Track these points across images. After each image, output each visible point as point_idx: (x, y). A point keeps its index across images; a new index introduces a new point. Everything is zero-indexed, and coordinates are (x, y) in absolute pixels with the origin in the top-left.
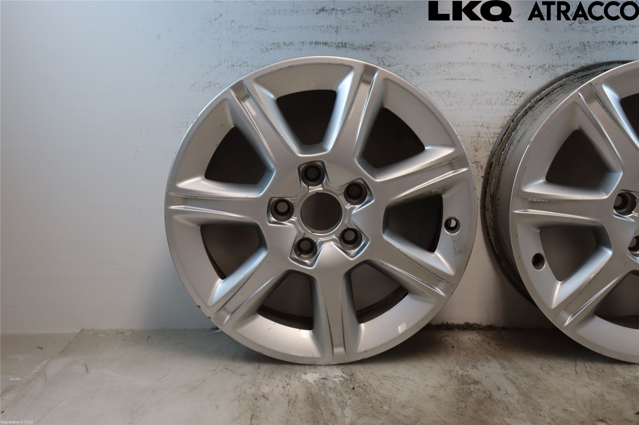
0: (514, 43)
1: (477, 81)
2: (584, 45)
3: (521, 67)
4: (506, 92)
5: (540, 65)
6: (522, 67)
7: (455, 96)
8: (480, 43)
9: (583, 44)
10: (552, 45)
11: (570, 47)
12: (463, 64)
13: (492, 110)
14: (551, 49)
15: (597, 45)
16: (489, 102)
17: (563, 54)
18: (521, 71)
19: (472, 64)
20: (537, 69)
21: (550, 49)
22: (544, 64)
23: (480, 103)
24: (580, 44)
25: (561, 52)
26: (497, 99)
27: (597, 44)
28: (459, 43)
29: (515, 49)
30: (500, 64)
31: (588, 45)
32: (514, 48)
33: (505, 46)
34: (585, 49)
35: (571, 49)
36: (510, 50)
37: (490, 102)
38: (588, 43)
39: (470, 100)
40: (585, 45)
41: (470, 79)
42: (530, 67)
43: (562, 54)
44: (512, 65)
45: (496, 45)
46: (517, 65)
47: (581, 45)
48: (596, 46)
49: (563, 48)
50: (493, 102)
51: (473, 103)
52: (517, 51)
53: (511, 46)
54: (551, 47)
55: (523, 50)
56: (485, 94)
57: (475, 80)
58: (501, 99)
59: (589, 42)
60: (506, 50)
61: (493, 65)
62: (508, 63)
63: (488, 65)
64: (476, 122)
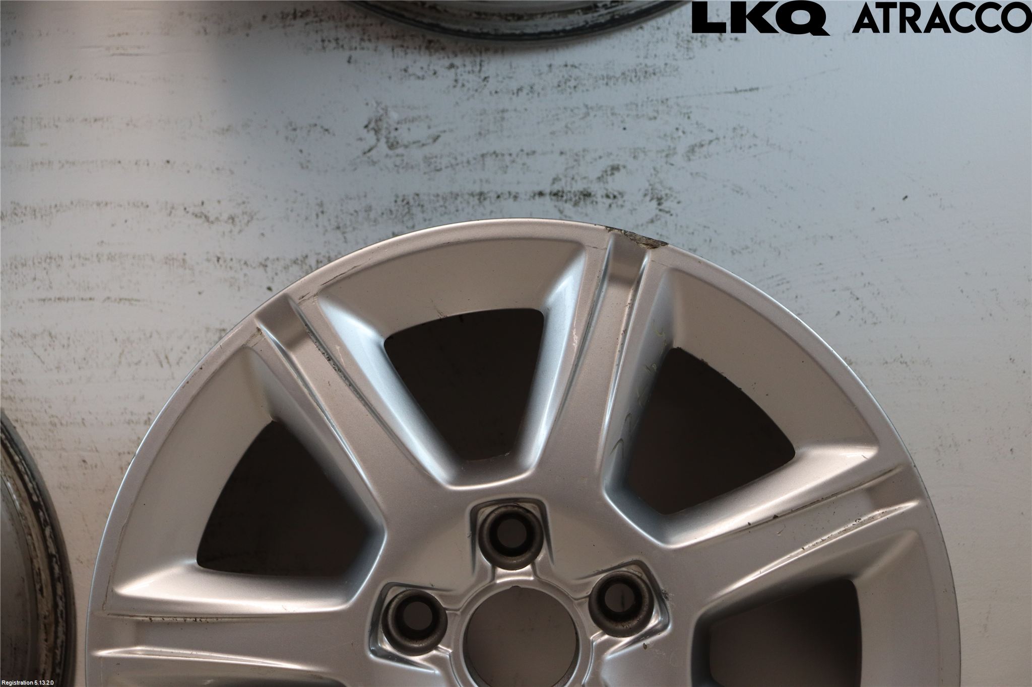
0: (219, 202)
1: (127, 303)
2: (405, 202)
3: (242, 262)
4: (208, 330)
5: (293, 257)
6: (246, 263)
7: (69, 346)
8: (129, 204)
9: (403, 201)
10: (321, 205)
11: (369, 209)
12: (86, 259)
13: (173, 378)
14: (320, 214)
15: (441, 203)
16: (162, 357)
17: (354, 229)
18: (245, 275)
19: (111, 258)
20: (286, 268)
21: (317, 215)
22: (304, 255)
23: (140, 362)
24: (396, 202)
25: (348, 223)
26: (186, 350)
27: (440, 199)
28: (72, 203)
29: (225, 216)
30: (187, 257)
31: (417, 203)
32: (221, 214)
33: (197, 210)
34: (409, 212)
35: (372, 215)
36: (212, 219)
37: (167, 357)
38: (416, 197)
39: (111, 354)
40: (408, 203)
41: (109, 298)
42: (269, 263)
43: (350, 229)
44: (218, 259)
45: (173, 208)
46: (232, 260)
47: (399, 203)
48: (438, 204)
49: (352, 211)
50: (173, 358)
51: (120, 362)
52: (231, 221)
53: (212, 210)
54: (321, 210)
55: (246, 218)
56: (151, 336)
57: (120, 300)
58: (196, 349)
59: (417, 195)
60: (200, 221)
61: (169, 260)
62: (208, 253)
63: (153, 259)
64: (132, 413)
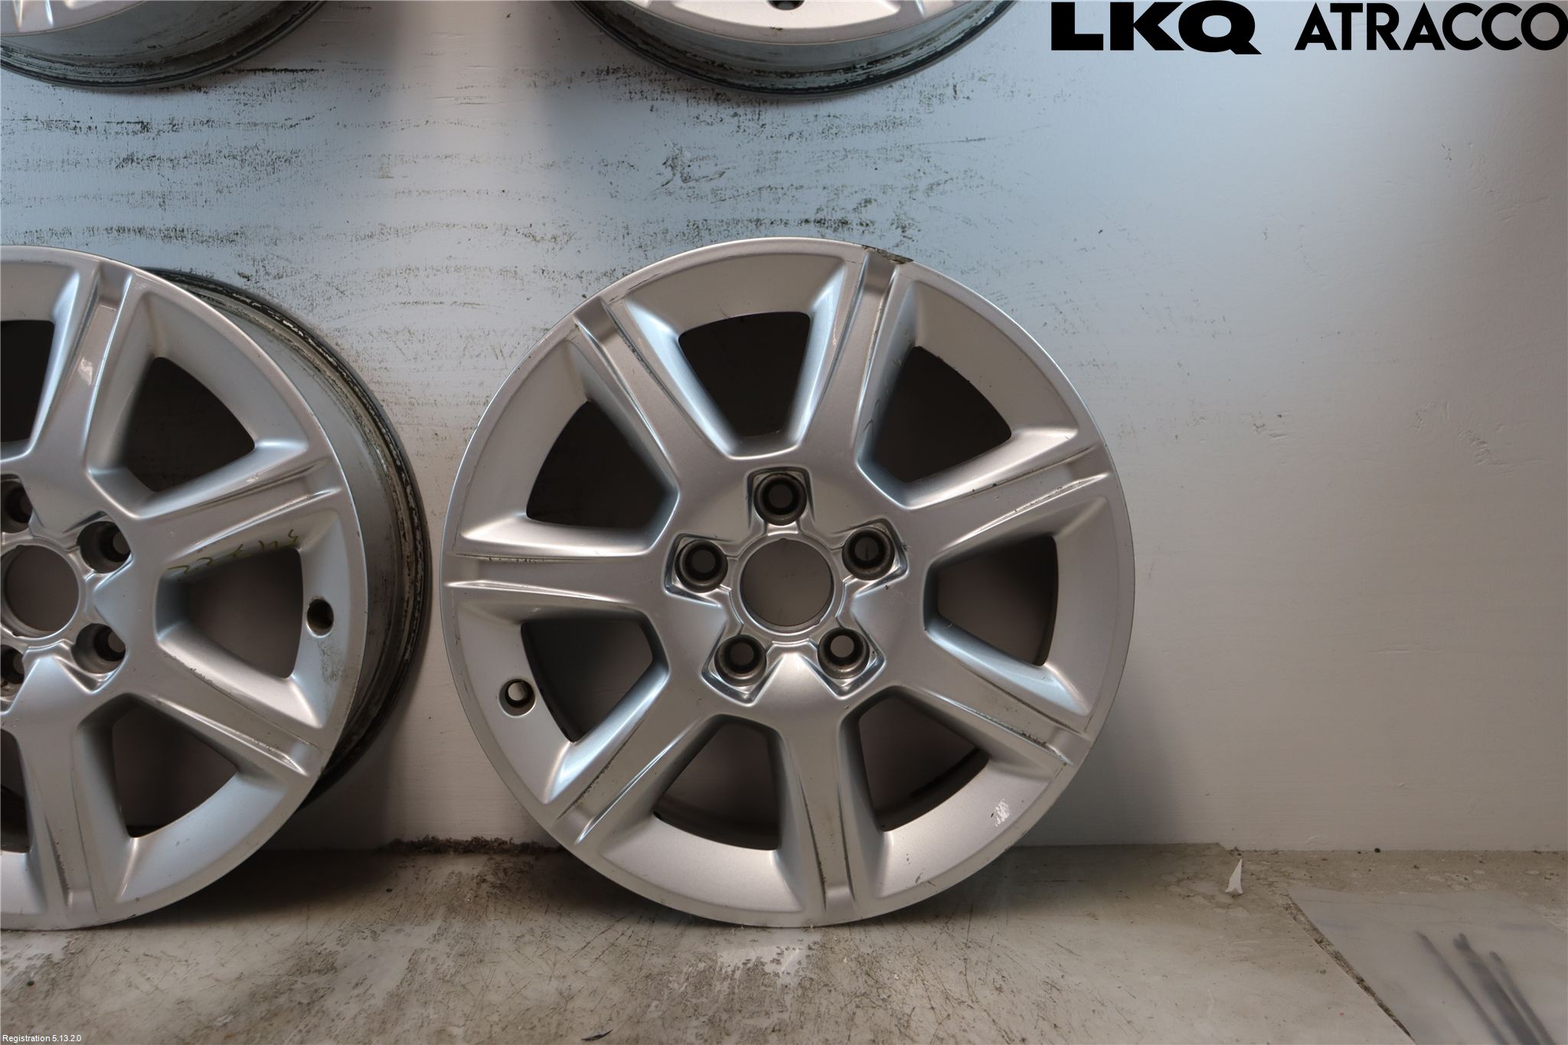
0: (544, 224)
1: (470, 306)
2: (695, 226)
3: (563, 274)
4: (534, 329)
5: (604, 271)
6: (565, 275)
7: (424, 340)
8: (472, 226)
9: (694, 225)
10: (627, 228)
11: (666, 231)
12: (438, 271)
13: (506, 368)
14: (626, 235)
15: (725, 227)
16: (498, 351)
17: (654, 248)
18: (565, 285)
19: (457, 269)
20: (598, 279)
21: (624, 236)
22: (613, 269)
23: (480, 354)
24: (688, 226)
25: (649, 243)
26: (516, 345)
27: (724, 224)
28: (427, 225)
29: (549, 236)
30: (517, 269)
31: (705, 227)
32: (545, 234)
33: (526, 231)
34: (698, 235)
35: (668, 237)
36: (538, 238)
37: (501, 351)
38: (704, 222)
39: (457, 348)
40: (698, 227)
41: (455, 302)
42: (583, 275)
43: (650, 248)
44: (543, 271)
45: (507, 229)
46: (554, 272)
47: (691, 227)
48: (722, 228)
49: (652, 233)
50: (506, 351)
51: (464, 355)
52: (553, 240)
53: (538, 232)
54: (626, 232)
55: (566, 238)
56: (488, 334)
57: (465, 304)
58: (524, 344)
59: (706, 220)
60: (529, 240)
61: (503, 272)
62: (535, 266)
63: (490, 270)
64: (474, 396)
